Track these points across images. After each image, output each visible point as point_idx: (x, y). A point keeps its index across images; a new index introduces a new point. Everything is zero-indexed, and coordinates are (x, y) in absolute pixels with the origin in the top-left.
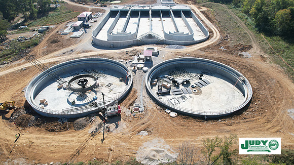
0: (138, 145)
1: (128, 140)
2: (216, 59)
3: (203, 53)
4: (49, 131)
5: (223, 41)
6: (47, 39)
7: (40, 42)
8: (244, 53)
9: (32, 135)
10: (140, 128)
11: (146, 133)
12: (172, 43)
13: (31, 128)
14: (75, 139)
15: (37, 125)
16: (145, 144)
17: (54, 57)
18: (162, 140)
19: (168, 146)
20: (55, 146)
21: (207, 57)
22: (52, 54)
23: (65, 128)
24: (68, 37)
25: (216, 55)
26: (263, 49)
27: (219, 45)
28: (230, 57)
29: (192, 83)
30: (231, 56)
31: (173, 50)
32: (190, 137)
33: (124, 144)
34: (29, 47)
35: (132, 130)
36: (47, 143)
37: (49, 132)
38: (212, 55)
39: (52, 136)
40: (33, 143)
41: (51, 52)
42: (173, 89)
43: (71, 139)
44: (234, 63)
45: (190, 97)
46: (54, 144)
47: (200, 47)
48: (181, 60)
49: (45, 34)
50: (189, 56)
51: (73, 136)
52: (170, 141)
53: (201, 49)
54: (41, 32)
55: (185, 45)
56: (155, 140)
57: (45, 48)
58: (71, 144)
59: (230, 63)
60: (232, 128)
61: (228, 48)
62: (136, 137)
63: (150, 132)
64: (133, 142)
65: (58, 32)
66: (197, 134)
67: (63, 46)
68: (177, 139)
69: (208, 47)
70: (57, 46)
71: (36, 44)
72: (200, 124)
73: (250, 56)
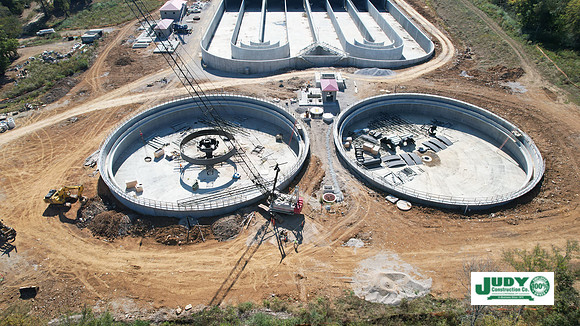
0: (351, 267)
1: (328, 257)
2: (459, 96)
3: (431, 85)
4: (166, 243)
5: (463, 60)
6: (104, 56)
7: (92, 63)
8: (510, 84)
9: (131, 254)
10: (346, 233)
11: (359, 243)
12: (365, 64)
13: (126, 239)
14: (223, 259)
15: (138, 234)
16: (364, 264)
17: (130, 93)
18: (395, 256)
19: (408, 267)
20: (187, 274)
21: (440, 93)
22: (125, 89)
23: (197, 238)
24: (149, 52)
25: (457, 88)
26: (546, 75)
27: (456, 68)
28: (484, 91)
29: (419, 144)
30: (485, 89)
31: (370, 78)
32: (446, 248)
33: (324, 265)
34: (71, 74)
35: (333, 238)
36: (167, 268)
37: (164, 246)
38: (449, 89)
39: (173, 255)
40: (138, 268)
41: (122, 84)
42: (385, 155)
43: (215, 258)
44: (495, 103)
45: (420, 170)
46: (181, 268)
47: (421, 73)
48: (391, 98)
49: (97, 45)
50: (405, 90)
51: (217, 253)
52: (411, 256)
53: (425, 77)
54: (87, 41)
55: (391, 69)
56: (382, 255)
57: (106, 74)
58: (218, 269)
59: (487, 103)
60: (519, 228)
61: (476, 73)
62: (342, 251)
63: (366, 240)
64: (341, 261)
65: (124, 42)
66: (458, 242)
67: (143, 71)
68: (423, 252)
69: (438, 72)
70: (131, 71)
71: (84, 68)
72: (459, 222)
73: (524, 90)
